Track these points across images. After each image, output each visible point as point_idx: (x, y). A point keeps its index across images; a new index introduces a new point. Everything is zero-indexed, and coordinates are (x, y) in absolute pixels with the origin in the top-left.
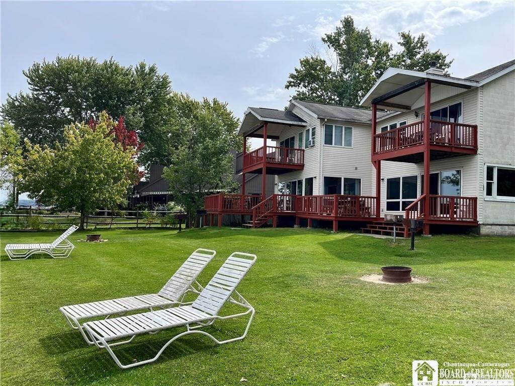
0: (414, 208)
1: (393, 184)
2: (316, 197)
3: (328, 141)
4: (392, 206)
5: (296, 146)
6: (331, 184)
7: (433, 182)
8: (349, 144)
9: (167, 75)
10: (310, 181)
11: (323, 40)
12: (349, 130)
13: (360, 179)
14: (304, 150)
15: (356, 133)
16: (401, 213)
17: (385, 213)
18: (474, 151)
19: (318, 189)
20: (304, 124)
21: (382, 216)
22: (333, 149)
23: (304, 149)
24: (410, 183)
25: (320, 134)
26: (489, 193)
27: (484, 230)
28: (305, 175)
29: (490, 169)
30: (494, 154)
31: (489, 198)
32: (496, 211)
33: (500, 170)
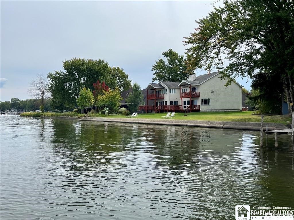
0: (189, 107)
1: (185, 102)
2: (168, 106)
3: (170, 93)
4: (185, 107)
5: (162, 93)
6: (171, 102)
7: (192, 102)
8: (175, 93)
9: (107, 62)
10: (166, 102)
11: (163, 54)
12: (175, 89)
13: (178, 101)
14: (164, 94)
15: (176, 90)
16: (186, 108)
17: (184, 109)
18: (199, 96)
19: (168, 104)
20: (164, 88)
21: (183, 109)
22: (171, 94)
24: (188, 102)
25: (168, 91)
26: (202, 104)
27: (201, 111)
28: (165, 100)
29: (202, 100)
30: (202, 97)
31: (202, 105)
32: (203, 107)
33: (204, 100)
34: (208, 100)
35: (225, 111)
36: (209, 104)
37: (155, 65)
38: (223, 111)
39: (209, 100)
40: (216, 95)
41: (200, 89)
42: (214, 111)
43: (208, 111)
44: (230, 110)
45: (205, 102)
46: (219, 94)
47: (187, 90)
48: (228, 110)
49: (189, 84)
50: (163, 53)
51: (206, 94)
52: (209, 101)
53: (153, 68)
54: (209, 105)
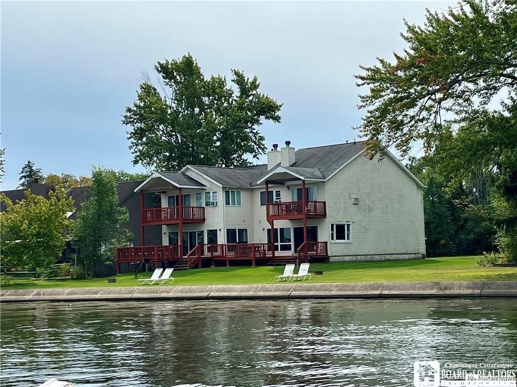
2: (222, 245)
5: (195, 204)
8: (239, 203)
10: (213, 234)
11: (158, 71)
12: (239, 193)
13: (247, 230)
14: (204, 208)
18: (324, 216)
19: (222, 239)
20: (205, 188)
21: (276, 255)
22: (232, 209)
23: (204, 206)
25: (221, 197)
26: (332, 239)
27: (331, 259)
28: (206, 228)
29: (332, 225)
30: (334, 217)
31: (333, 241)
32: (336, 248)
33: (337, 226)
34: (346, 226)
35: (388, 257)
36: (348, 239)
37: (136, 106)
38: (383, 259)
39: (348, 225)
40: (365, 211)
41: (326, 192)
42: (363, 258)
43: (347, 259)
44: (397, 256)
45: (340, 232)
46: (370, 210)
47: (278, 194)
48: (394, 257)
49: (301, 179)
50: (158, 65)
51: (340, 207)
52: (348, 230)
53: (128, 114)
54: (348, 241)
